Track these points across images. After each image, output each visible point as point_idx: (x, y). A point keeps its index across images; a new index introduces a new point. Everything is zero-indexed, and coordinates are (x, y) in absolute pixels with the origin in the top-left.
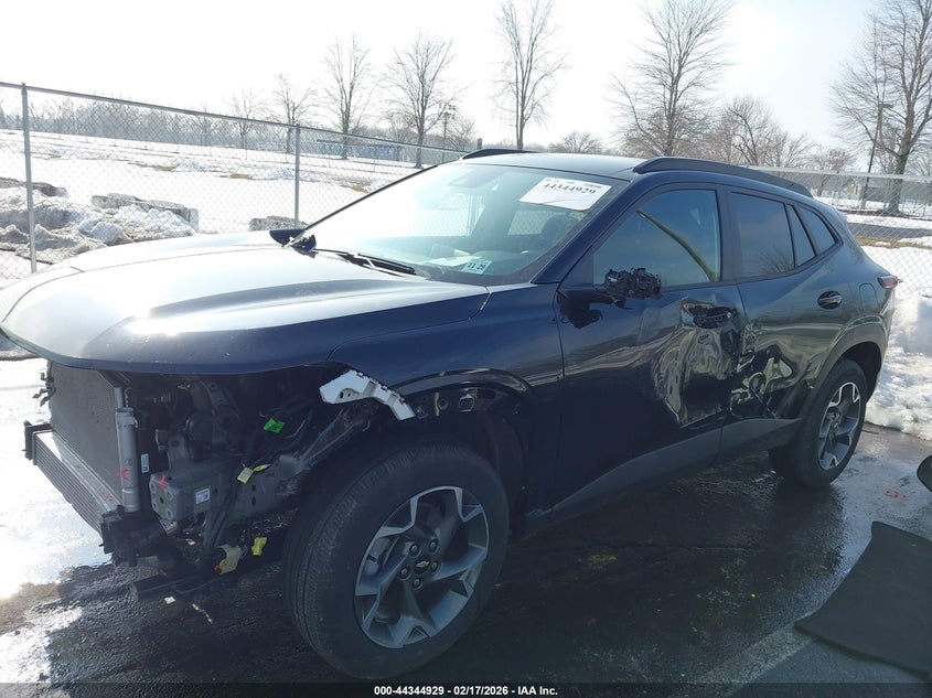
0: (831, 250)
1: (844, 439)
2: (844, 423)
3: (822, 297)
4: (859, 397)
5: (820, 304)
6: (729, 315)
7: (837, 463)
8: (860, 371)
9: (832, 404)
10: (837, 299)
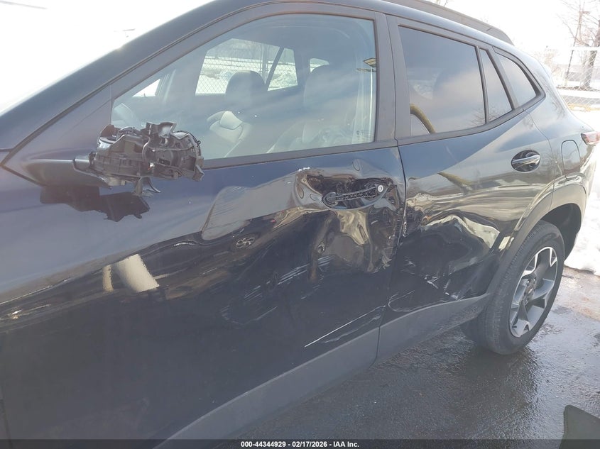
0: (531, 104)
1: (540, 302)
2: (540, 285)
3: (517, 157)
4: (556, 260)
5: (514, 166)
6: (380, 188)
7: (531, 327)
8: (558, 233)
9: (526, 273)
10: (535, 159)
